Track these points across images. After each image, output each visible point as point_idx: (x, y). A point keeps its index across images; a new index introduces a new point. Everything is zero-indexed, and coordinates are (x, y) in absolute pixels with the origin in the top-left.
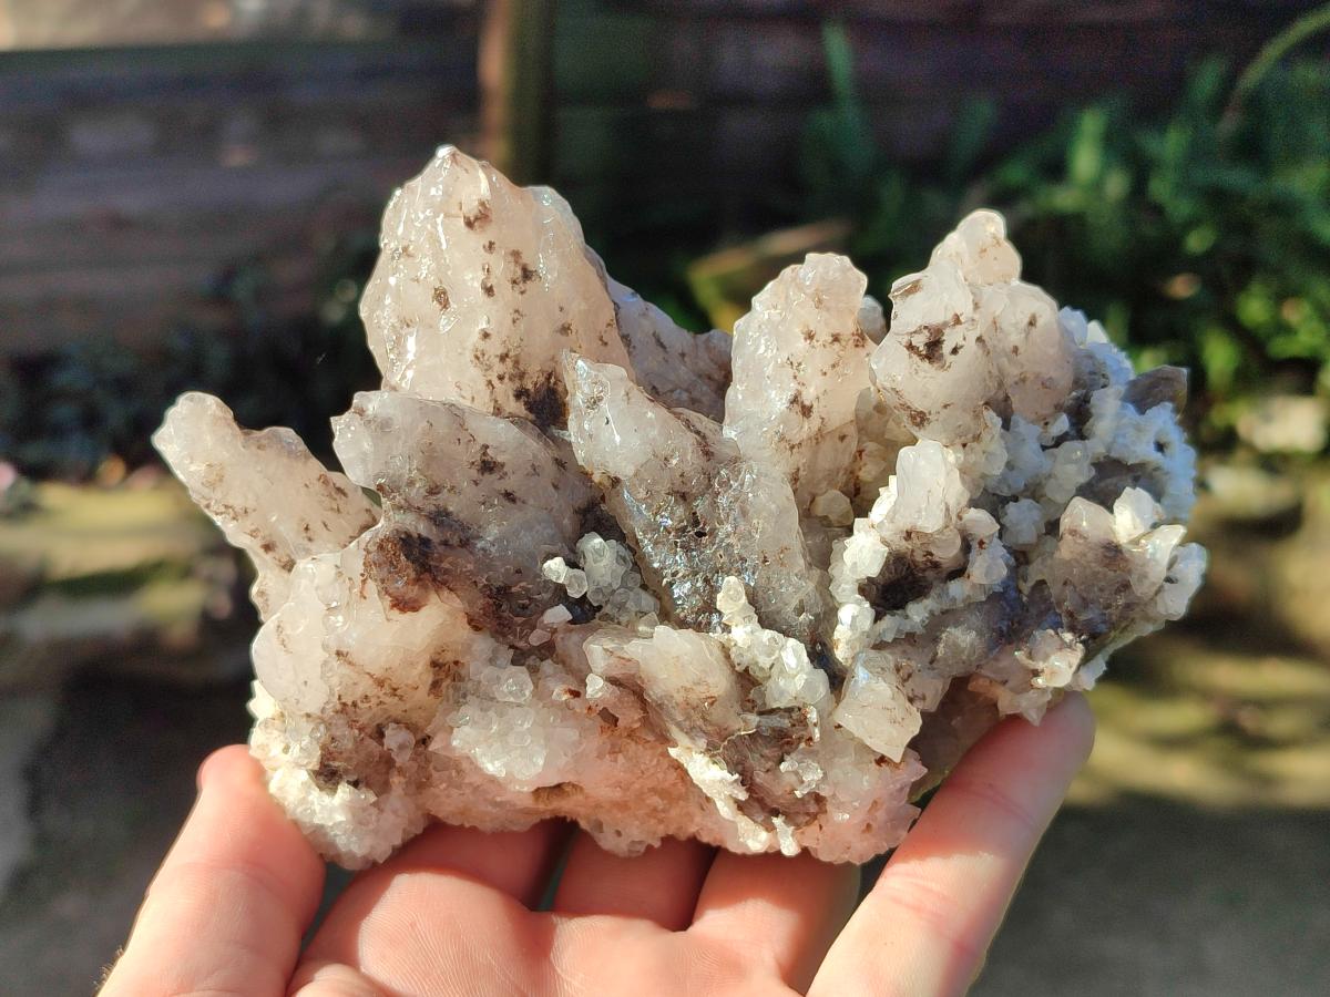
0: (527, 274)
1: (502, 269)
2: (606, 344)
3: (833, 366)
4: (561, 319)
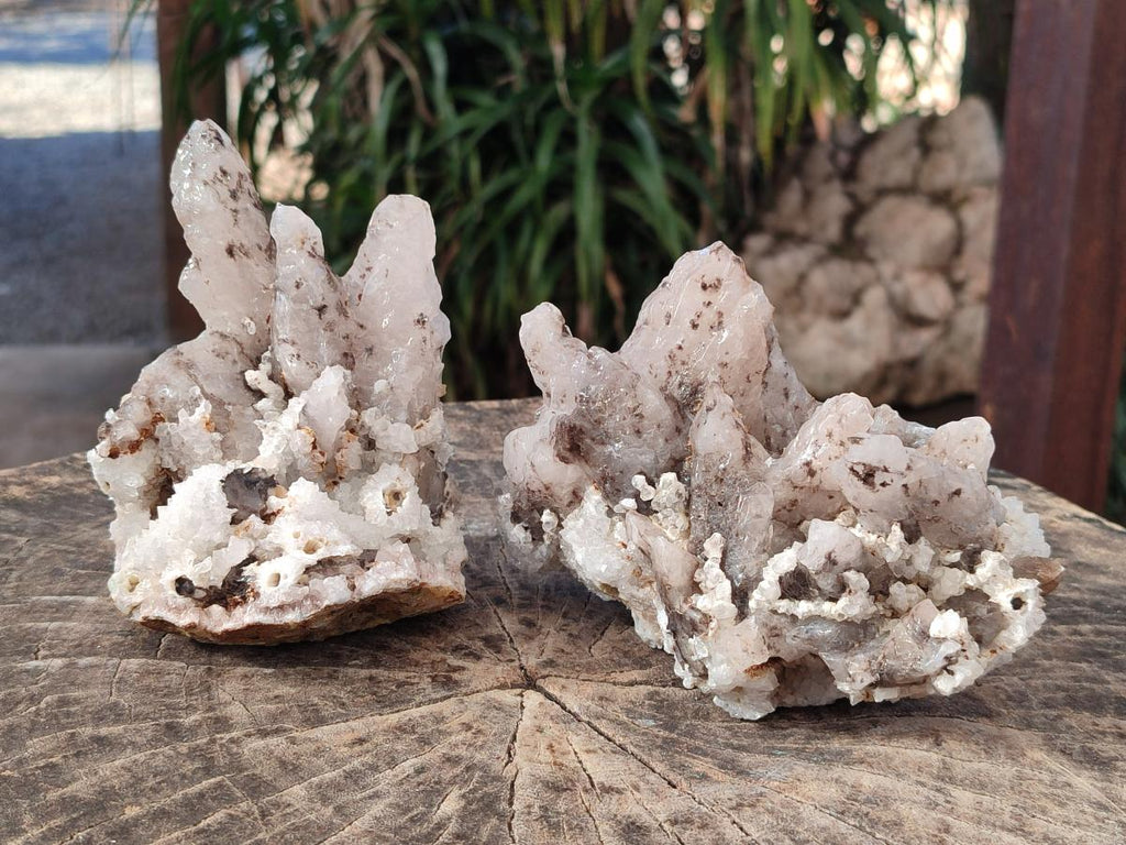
1: (708, 318)
2: (750, 381)
4: (724, 359)
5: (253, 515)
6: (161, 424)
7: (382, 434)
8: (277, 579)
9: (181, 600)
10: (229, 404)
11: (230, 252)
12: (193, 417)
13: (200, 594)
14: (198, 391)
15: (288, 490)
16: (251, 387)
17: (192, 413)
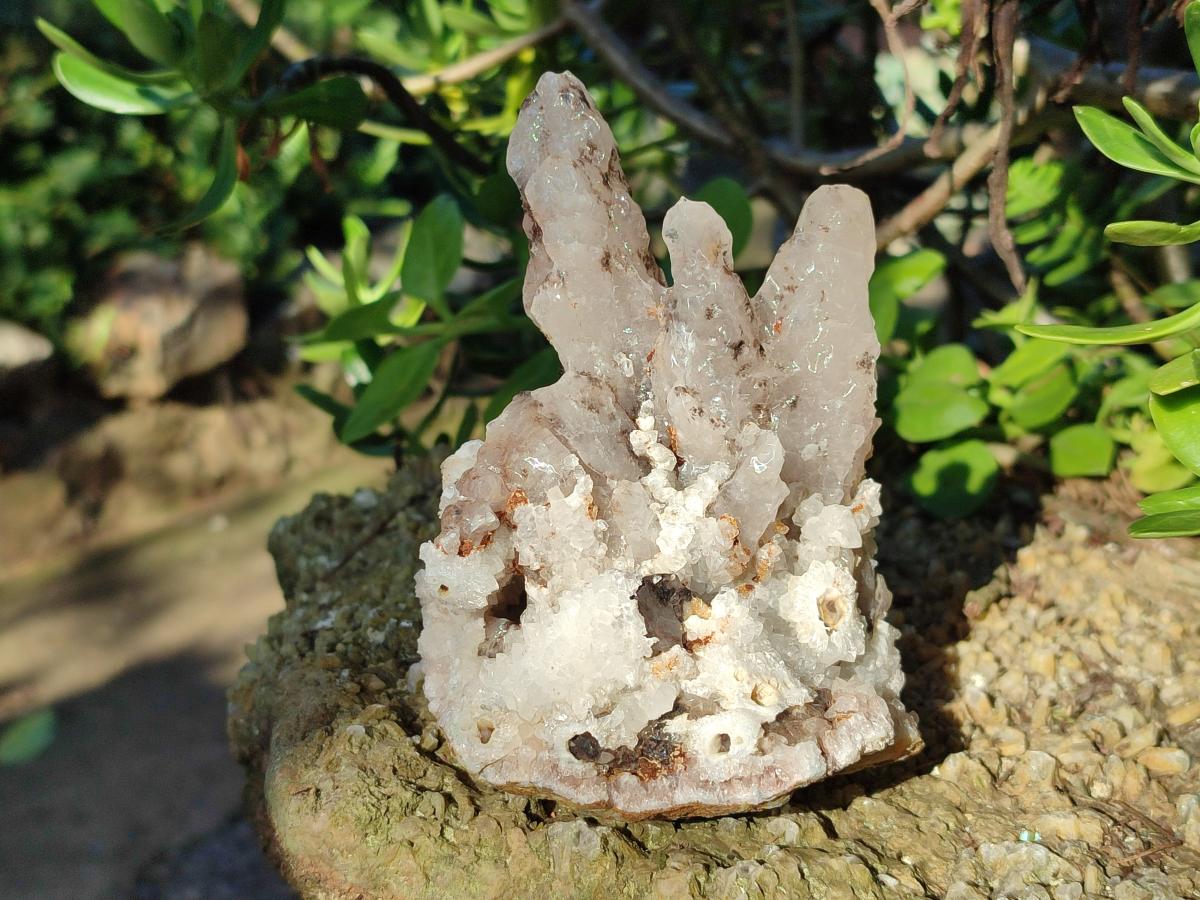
5: (676, 646)
6: (521, 506)
7: (812, 519)
8: (724, 742)
9: (580, 767)
10: (611, 478)
11: (606, 263)
12: (569, 500)
13: (605, 758)
14: (575, 462)
15: (709, 605)
16: (637, 453)
17: (568, 492)
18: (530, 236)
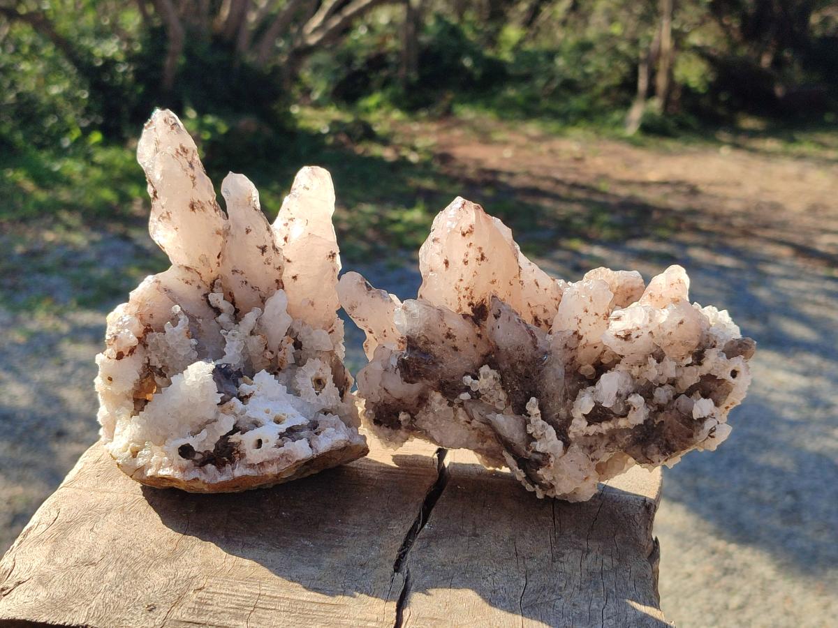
0: (483, 258)
1: (473, 254)
2: (512, 285)
3: (594, 323)
4: (492, 278)
5: (234, 399)
6: (150, 334)
7: (307, 337)
8: (259, 443)
9: (185, 462)
10: (199, 318)
11: (192, 207)
12: (176, 328)
13: (198, 457)
14: (178, 309)
15: (252, 380)
16: (213, 306)
17: (175, 325)
18: (151, 196)
